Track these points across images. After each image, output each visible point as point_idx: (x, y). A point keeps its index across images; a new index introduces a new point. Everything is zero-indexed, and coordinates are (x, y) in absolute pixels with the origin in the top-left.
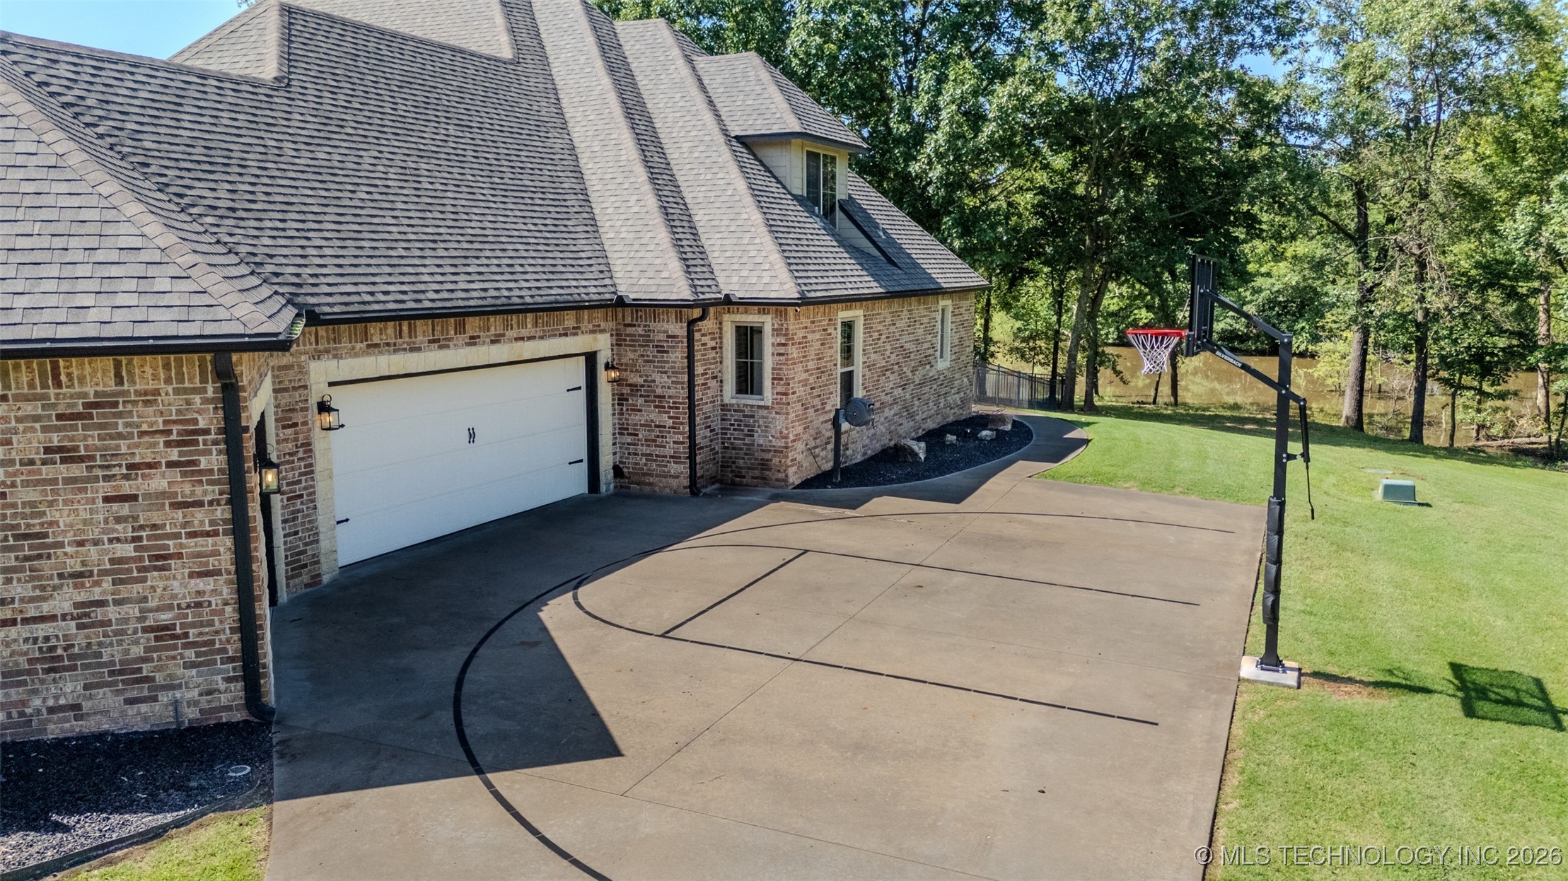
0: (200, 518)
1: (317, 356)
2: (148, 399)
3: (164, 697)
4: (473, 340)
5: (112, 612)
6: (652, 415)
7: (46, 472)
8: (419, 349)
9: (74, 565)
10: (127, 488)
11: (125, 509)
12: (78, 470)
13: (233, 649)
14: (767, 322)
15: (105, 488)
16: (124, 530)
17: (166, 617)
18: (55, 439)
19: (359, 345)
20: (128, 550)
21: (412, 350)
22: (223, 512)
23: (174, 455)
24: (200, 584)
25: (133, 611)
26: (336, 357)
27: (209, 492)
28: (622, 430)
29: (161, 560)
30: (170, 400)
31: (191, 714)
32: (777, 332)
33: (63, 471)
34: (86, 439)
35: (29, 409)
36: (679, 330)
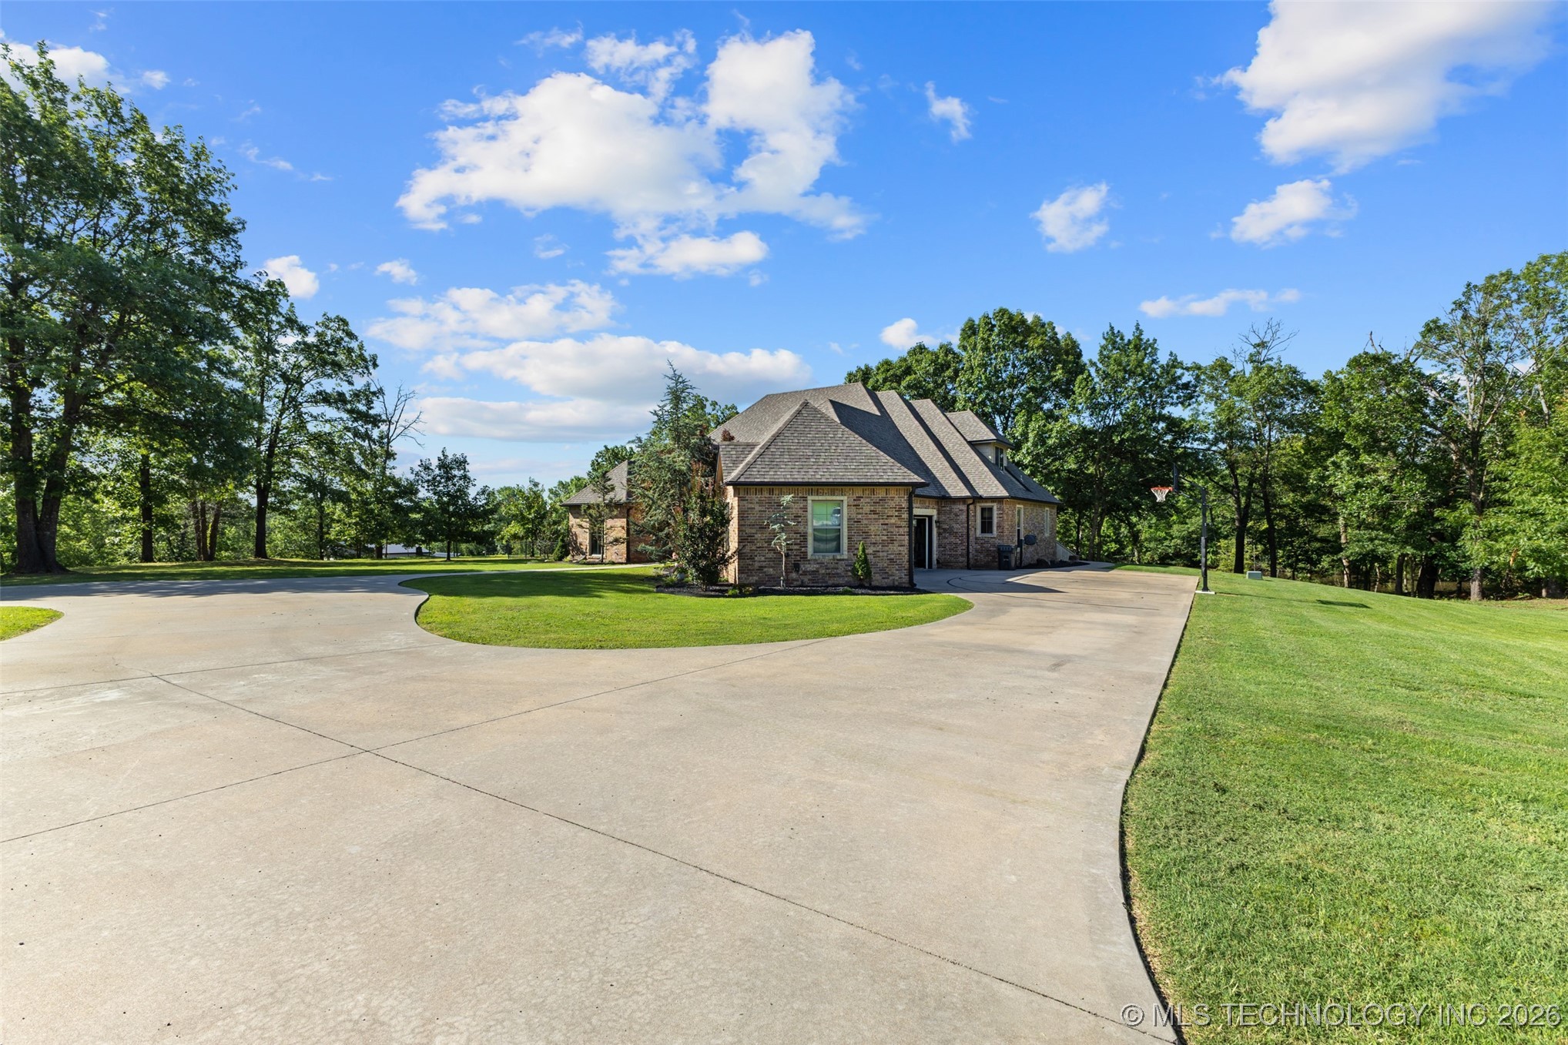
0: (901, 530)
2: (892, 499)
3: (891, 578)
5: (881, 554)
6: (953, 540)
7: (870, 516)
9: (874, 541)
10: (886, 522)
11: (885, 527)
12: (876, 516)
13: (907, 567)
14: (995, 506)
15: (882, 521)
16: (885, 533)
17: (892, 556)
18: (872, 508)
20: (885, 538)
22: (907, 529)
23: (897, 514)
24: (900, 548)
25: (885, 554)
27: (904, 524)
29: (892, 541)
30: (897, 499)
31: (896, 583)
32: (999, 509)
33: (873, 516)
34: (879, 509)
35: (868, 500)
36: (964, 508)
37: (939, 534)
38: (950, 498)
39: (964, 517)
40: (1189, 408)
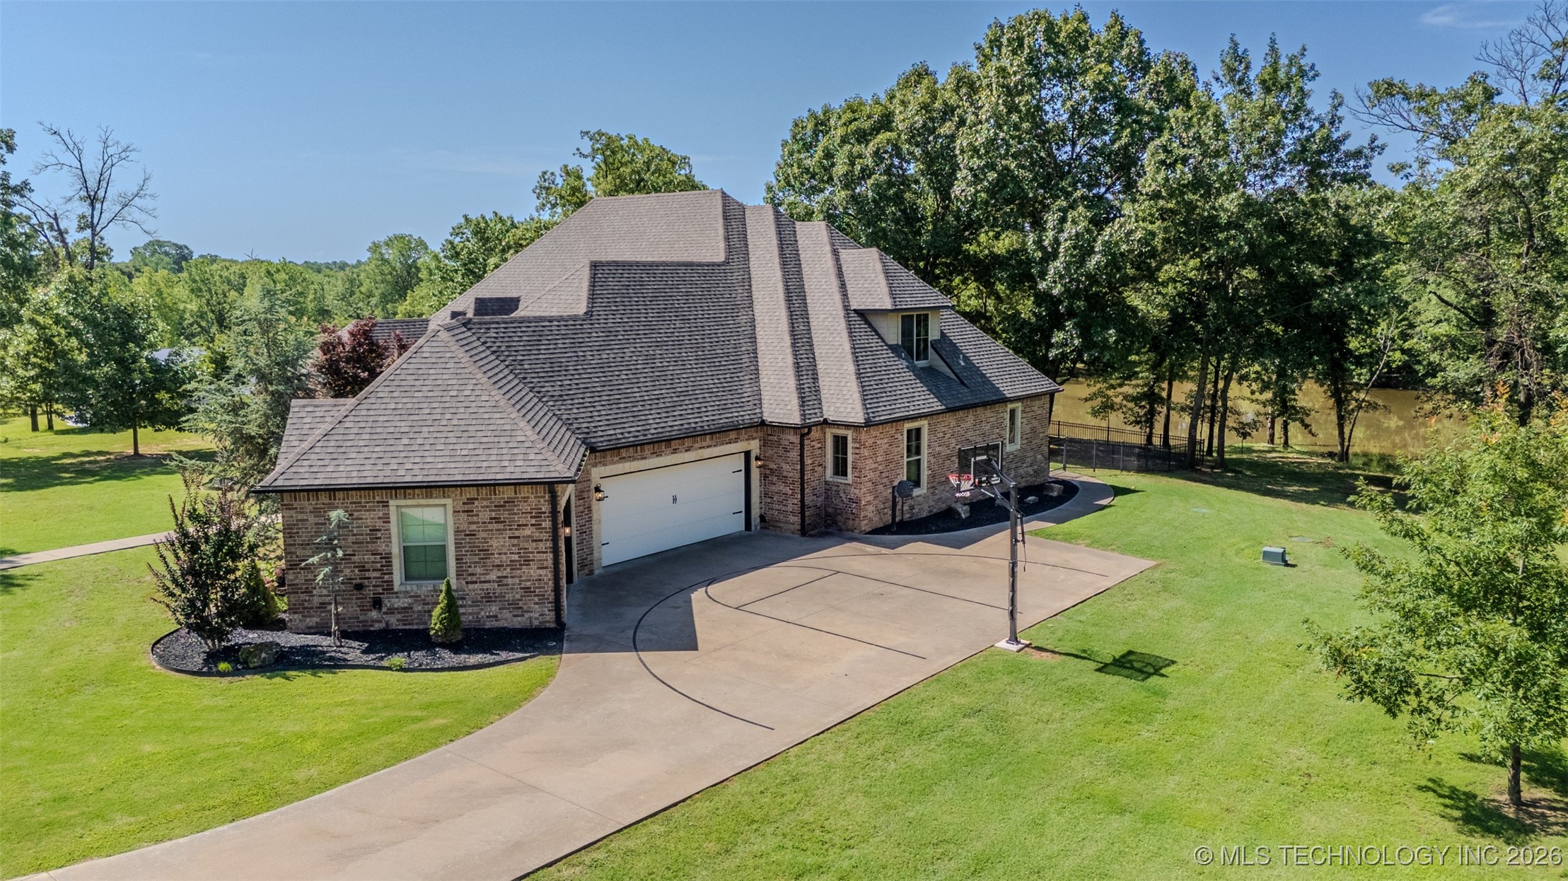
0: (542, 546)
1: (595, 465)
2: (526, 499)
3: (527, 615)
4: (675, 451)
5: (510, 581)
6: (781, 487)
7: (490, 527)
8: (646, 458)
9: (497, 562)
10: (517, 533)
11: (516, 541)
12: (501, 526)
13: (552, 598)
14: (850, 434)
15: (509, 533)
16: (515, 549)
17: (528, 584)
18: (493, 515)
19: (616, 459)
20: (516, 557)
21: (642, 459)
22: (549, 544)
23: (533, 521)
24: (541, 572)
25: (517, 581)
26: (604, 465)
27: (545, 536)
28: (765, 494)
29: (527, 562)
30: (532, 499)
31: (536, 623)
32: (854, 440)
33: (495, 526)
34: (504, 515)
35: (485, 503)
36: (795, 439)
37: (764, 477)
38: (771, 426)
39: (795, 454)
40: (1402, 174)
